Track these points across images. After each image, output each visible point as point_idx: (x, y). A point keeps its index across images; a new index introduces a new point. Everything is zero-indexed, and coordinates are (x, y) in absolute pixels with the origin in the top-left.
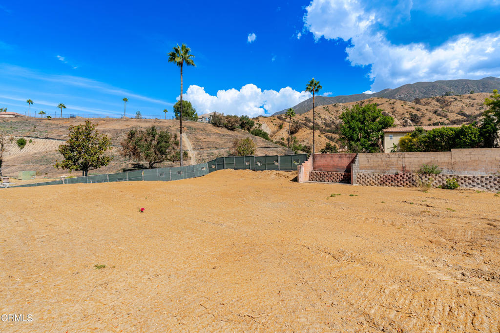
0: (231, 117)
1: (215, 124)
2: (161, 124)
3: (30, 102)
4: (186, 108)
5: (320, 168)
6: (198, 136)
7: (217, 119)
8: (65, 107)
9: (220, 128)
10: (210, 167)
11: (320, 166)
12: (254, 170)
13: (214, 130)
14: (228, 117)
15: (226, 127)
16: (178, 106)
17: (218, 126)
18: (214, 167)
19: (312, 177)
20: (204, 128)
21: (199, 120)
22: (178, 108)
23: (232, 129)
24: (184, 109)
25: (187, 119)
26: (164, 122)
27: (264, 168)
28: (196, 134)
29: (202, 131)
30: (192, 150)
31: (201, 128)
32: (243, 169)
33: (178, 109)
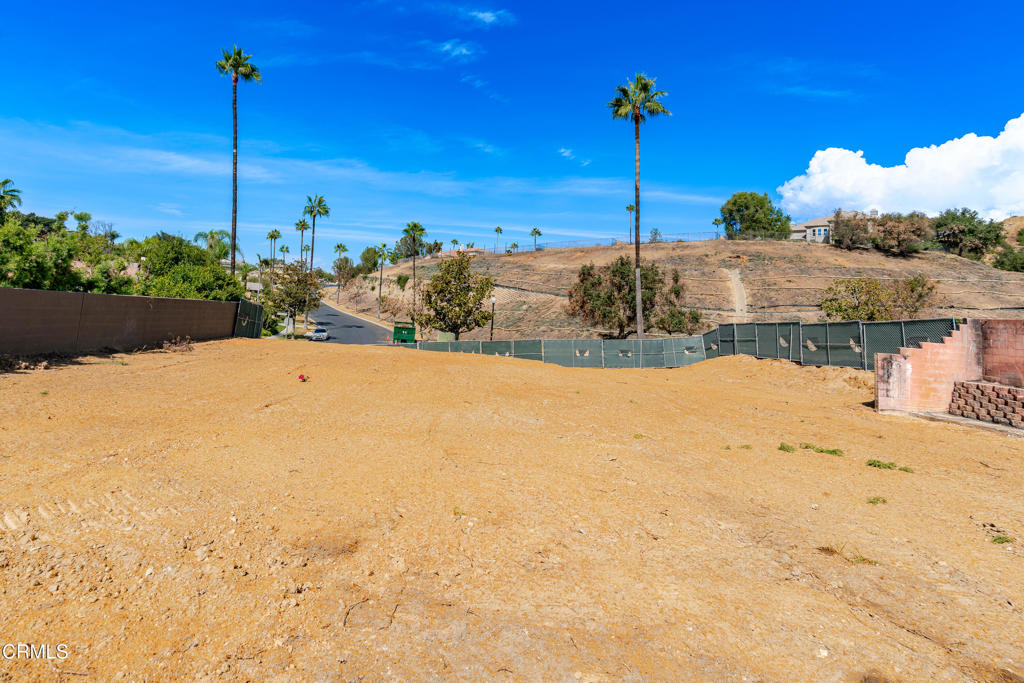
0: (899, 219)
1: (839, 244)
2: (687, 252)
3: (499, 230)
4: (752, 210)
5: (1011, 374)
6: (772, 276)
7: (842, 229)
8: (540, 235)
9: (855, 254)
10: (708, 349)
11: (1010, 366)
12: (799, 363)
13: (831, 260)
14: (887, 218)
15: (878, 248)
16: (730, 207)
17: (850, 249)
18: (715, 347)
19: (961, 402)
20: (799, 257)
21: (795, 236)
22: (731, 213)
23: (906, 253)
24: (746, 212)
25: (755, 236)
26: (695, 247)
27: (825, 359)
28: (766, 272)
29: (791, 262)
30: (746, 309)
31: (790, 254)
32: (775, 358)
33: (731, 215)
